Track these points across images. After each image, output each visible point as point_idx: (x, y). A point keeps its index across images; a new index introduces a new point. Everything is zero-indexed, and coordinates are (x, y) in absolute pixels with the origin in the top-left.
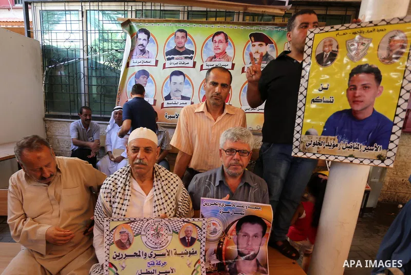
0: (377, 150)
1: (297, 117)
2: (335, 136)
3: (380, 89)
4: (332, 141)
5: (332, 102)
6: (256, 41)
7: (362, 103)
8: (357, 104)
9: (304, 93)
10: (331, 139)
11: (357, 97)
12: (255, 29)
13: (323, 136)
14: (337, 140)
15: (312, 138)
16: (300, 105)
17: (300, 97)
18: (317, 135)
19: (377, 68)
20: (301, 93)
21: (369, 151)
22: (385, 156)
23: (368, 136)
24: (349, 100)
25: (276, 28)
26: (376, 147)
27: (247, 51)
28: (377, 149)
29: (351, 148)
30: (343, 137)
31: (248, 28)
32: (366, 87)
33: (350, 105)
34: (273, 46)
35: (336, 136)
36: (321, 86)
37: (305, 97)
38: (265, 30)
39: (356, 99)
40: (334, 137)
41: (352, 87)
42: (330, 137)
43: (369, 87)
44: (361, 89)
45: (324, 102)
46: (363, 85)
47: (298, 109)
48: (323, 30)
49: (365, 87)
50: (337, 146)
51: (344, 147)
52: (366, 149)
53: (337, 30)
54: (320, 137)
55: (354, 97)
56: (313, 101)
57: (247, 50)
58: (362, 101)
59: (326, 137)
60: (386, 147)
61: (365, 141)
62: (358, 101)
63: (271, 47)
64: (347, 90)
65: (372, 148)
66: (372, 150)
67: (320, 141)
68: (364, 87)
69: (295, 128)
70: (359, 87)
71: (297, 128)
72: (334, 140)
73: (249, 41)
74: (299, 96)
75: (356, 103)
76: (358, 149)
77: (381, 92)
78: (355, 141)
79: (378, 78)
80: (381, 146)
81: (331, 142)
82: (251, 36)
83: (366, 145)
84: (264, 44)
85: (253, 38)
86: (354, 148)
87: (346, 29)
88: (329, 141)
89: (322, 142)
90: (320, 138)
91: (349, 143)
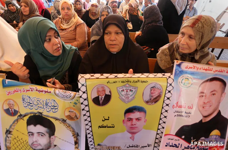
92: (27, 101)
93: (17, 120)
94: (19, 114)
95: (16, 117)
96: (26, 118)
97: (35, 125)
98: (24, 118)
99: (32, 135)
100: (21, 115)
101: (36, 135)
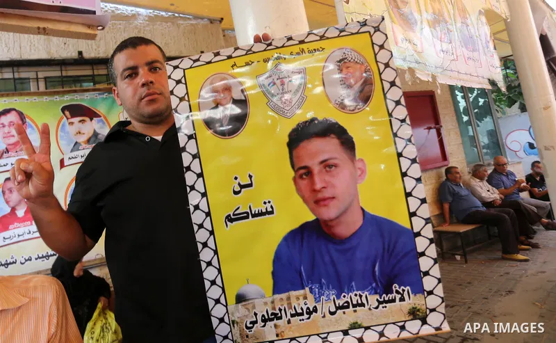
0: (402, 299)
1: (204, 265)
2: (303, 288)
3: (359, 165)
4: (302, 302)
5: (272, 213)
6: (73, 116)
7: (335, 201)
8: (325, 205)
9: (203, 206)
10: (298, 298)
11: (319, 191)
12: (68, 99)
13: (277, 296)
14: (310, 296)
15: (254, 307)
16: (201, 236)
17: (197, 217)
18: (263, 296)
19: (337, 124)
20: (197, 207)
21: (388, 305)
22: (424, 307)
23: (374, 272)
24: (305, 201)
25: (99, 94)
26: (397, 292)
27: (62, 134)
28: (402, 295)
29: (348, 307)
30: (321, 287)
31: (57, 98)
32: (330, 166)
33: (313, 211)
34: (102, 121)
35: (307, 289)
36: (237, 181)
37: (208, 214)
38: (84, 99)
39: (320, 196)
40: (301, 292)
41: (302, 171)
42: (293, 293)
43: (336, 166)
44: (320, 172)
45: (254, 216)
46: (322, 162)
47: (200, 246)
48: (198, 60)
49: (327, 165)
50: (315, 310)
51: (333, 309)
52: (380, 303)
53: (230, 57)
54: (271, 299)
55: (315, 191)
56: (229, 219)
57: (61, 131)
58: (334, 198)
59: (284, 296)
60: (419, 289)
61: (371, 284)
62: (325, 199)
63: (99, 122)
64: (295, 180)
65: (390, 296)
66: (393, 301)
67: (274, 309)
68: (325, 167)
69: (208, 294)
70: (316, 169)
71: (213, 293)
72: (305, 298)
73: (62, 118)
74: (193, 217)
75: (322, 203)
76: (363, 305)
77: (363, 172)
78: (350, 290)
79: (348, 144)
80: (408, 287)
81: (300, 305)
82: (63, 110)
83: (376, 293)
84: (87, 119)
85: (67, 113)
86: (354, 306)
87: (246, 54)
88: (294, 303)
89: (280, 310)
90: (273, 302)
91: (338, 297)
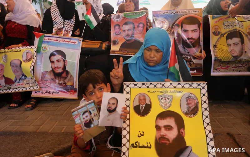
92: (226, 25)
93: (220, 38)
94: (221, 34)
95: (219, 36)
96: (225, 35)
97: (231, 39)
98: (224, 35)
99: (230, 46)
100: (222, 34)
101: (232, 45)
